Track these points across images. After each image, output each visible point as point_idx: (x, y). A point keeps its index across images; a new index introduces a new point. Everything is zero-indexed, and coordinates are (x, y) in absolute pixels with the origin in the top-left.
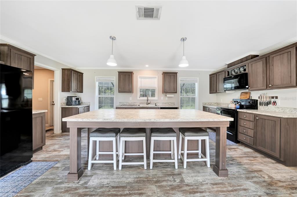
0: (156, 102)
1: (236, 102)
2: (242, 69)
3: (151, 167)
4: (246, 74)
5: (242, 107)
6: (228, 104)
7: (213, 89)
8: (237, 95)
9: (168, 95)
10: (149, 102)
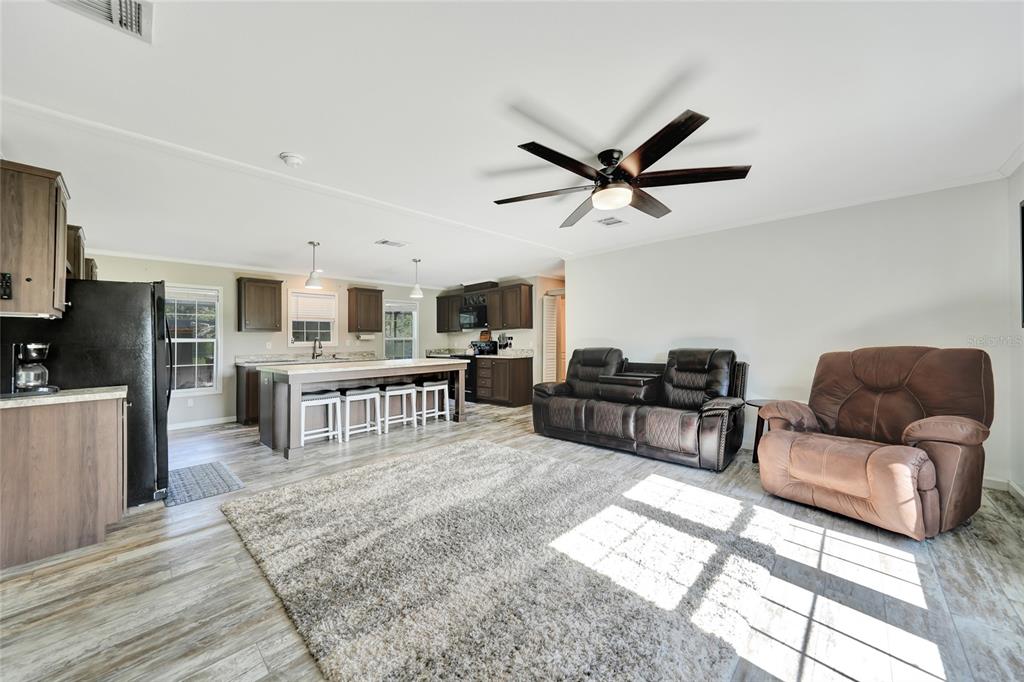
0: (333, 352)
1: (474, 345)
2: (481, 299)
3: (387, 431)
4: (485, 307)
5: (482, 352)
6: (465, 350)
7: (445, 325)
8: (475, 335)
9: (364, 337)
10: (318, 351)
